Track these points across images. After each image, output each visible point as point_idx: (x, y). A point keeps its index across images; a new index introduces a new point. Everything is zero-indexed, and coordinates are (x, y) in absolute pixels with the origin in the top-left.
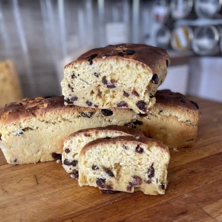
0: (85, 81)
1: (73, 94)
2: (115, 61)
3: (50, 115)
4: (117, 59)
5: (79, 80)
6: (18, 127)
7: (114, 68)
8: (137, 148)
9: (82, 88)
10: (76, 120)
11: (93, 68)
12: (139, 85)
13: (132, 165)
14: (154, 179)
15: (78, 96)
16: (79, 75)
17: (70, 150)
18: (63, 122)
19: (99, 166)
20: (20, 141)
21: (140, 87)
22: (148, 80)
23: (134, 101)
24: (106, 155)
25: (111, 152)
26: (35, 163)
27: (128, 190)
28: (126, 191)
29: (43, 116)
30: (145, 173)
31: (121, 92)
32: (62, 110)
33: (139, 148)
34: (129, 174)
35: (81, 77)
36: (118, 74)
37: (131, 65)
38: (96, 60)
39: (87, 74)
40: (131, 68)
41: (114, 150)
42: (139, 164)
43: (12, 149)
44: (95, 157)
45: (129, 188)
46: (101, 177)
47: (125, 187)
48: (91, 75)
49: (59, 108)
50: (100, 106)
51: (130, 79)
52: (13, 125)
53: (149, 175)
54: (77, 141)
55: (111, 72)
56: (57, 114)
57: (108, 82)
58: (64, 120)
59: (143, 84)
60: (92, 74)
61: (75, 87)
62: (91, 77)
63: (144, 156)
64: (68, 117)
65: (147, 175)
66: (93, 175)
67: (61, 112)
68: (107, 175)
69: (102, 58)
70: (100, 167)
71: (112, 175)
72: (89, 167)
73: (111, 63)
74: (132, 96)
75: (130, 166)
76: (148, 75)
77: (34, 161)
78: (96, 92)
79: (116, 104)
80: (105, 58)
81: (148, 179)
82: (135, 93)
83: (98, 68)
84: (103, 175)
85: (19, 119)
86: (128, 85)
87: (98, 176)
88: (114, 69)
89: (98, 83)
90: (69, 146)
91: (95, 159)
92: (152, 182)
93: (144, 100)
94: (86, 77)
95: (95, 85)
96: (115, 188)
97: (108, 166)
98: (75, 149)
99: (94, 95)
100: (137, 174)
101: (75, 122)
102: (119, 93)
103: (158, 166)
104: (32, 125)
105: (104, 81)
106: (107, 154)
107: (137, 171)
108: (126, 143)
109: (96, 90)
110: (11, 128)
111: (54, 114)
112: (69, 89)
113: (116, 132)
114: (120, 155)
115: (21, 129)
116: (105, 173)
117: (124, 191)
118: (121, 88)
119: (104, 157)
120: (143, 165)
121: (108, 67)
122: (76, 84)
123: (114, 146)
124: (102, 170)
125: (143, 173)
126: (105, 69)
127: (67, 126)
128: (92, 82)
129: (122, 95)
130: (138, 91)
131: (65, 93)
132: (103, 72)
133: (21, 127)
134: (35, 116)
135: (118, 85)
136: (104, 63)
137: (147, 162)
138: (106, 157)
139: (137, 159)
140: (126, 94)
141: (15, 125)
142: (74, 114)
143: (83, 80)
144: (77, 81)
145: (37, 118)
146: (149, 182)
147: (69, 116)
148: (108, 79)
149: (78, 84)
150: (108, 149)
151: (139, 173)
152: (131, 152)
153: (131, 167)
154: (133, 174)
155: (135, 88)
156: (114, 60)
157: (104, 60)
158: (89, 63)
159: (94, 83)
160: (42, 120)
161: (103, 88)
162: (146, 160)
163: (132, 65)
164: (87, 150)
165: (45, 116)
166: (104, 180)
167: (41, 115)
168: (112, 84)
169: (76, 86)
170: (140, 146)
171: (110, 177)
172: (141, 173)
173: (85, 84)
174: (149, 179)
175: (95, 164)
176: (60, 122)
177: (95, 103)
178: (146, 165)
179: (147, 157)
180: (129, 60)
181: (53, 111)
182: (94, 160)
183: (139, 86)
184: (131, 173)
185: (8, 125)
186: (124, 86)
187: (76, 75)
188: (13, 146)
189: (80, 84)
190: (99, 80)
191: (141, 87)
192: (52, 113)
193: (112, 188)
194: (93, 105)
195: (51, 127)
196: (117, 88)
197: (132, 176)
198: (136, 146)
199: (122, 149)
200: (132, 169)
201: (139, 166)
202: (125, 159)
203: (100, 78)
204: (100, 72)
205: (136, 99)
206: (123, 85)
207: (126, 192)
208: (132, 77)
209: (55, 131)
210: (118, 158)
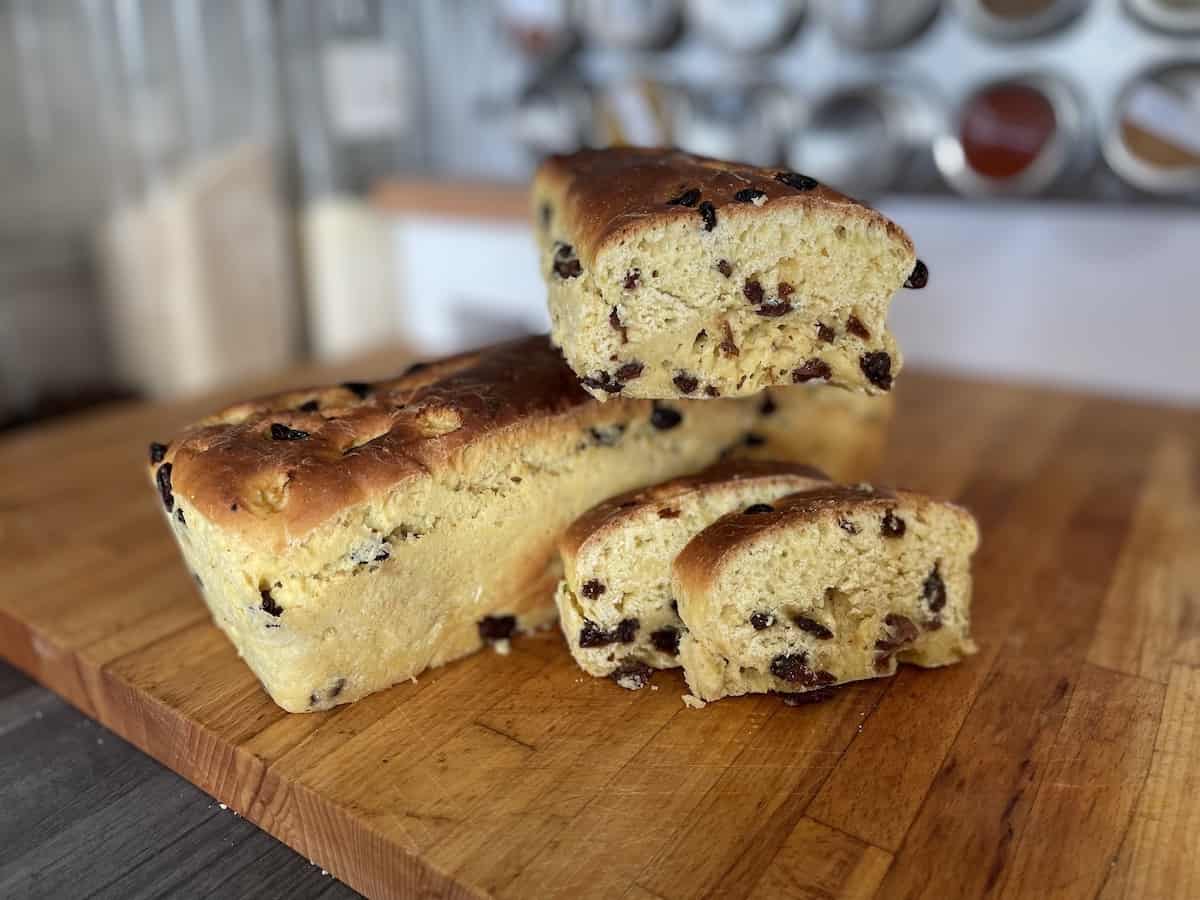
0: (679, 293)
1: (627, 354)
2: (801, 212)
3: (486, 457)
4: (807, 205)
5: (658, 294)
6: (361, 533)
7: (792, 238)
8: (887, 521)
9: (664, 325)
10: (571, 463)
11: (717, 243)
12: (870, 296)
13: (878, 583)
14: (946, 611)
15: (646, 359)
16: (655, 274)
17: (605, 584)
18: (527, 479)
19: (775, 612)
20: (375, 591)
21: (874, 304)
22: (901, 276)
23: (852, 352)
24: (792, 569)
25: (806, 553)
26: (415, 681)
27: (878, 671)
28: (874, 674)
29: (459, 467)
30: (920, 598)
31: (812, 325)
32: (524, 431)
33: (894, 521)
34: (874, 617)
35: (665, 280)
36: (804, 261)
37: (850, 225)
38: (729, 211)
39: (688, 268)
40: (852, 238)
41: (815, 541)
42: (901, 573)
43: (330, 639)
44: (758, 583)
45: (881, 663)
46: (791, 651)
47: (868, 662)
48: (706, 270)
49: (515, 421)
50: (726, 389)
51: (845, 278)
52: (339, 528)
53: (932, 601)
54: (630, 542)
55: (778, 253)
56: (507, 449)
57: (768, 293)
58: (534, 469)
59: (885, 292)
60: (711, 267)
61: (637, 321)
62: (705, 277)
63: (909, 542)
64: (546, 453)
65: (925, 605)
66: (760, 648)
67: (524, 439)
68: (810, 638)
69: (752, 202)
70: (781, 617)
71: (824, 634)
72: (743, 626)
73: (787, 222)
74: (845, 339)
75: (872, 589)
76: (903, 259)
77: (410, 669)
78: (716, 336)
79: (789, 373)
80: (766, 203)
81: (931, 616)
82: (857, 327)
83: (736, 240)
84: (793, 641)
85: (361, 496)
86: (836, 299)
87: (778, 650)
88: (795, 244)
89: (729, 300)
90: (596, 569)
91: (760, 591)
92: (944, 621)
93: (885, 349)
94: (685, 278)
95: (717, 310)
96: (841, 673)
97: (807, 605)
98: (625, 574)
99: (709, 350)
100: (897, 611)
101: (568, 471)
102: (804, 330)
103: (952, 566)
104: (421, 510)
105: (754, 290)
106: (796, 563)
107: (895, 599)
108: (850, 513)
109: (719, 328)
110: (330, 542)
111: (499, 449)
112: (614, 333)
113: (774, 483)
114: (836, 556)
115: (379, 535)
116: (800, 633)
117: (869, 677)
118: (811, 312)
119: (788, 575)
120: (912, 574)
121: (771, 234)
122: (644, 311)
123: (813, 529)
124: (789, 623)
125: (914, 601)
126: (762, 244)
127: (545, 493)
128: (706, 299)
129: (816, 338)
130: (867, 320)
131: (595, 350)
132: (753, 256)
133: (375, 531)
134: (427, 470)
135: (800, 300)
136: (758, 223)
137: (920, 561)
138: (792, 576)
139: (889, 557)
140: (827, 334)
141: (346, 524)
142: (565, 437)
143: (670, 294)
144: (646, 295)
145: (439, 477)
146: (935, 626)
147: (551, 450)
148: (770, 284)
149: (651, 309)
150: (795, 543)
151: (903, 605)
152: (871, 539)
153: (875, 591)
154: (886, 613)
155: (855, 309)
156: (795, 210)
157: (759, 210)
158: (703, 225)
159: (715, 302)
160: (453, 481)
161: (745, 318)
162: (916, 555)
163: (856, 225)
164: (724, 562)
165: (465, 466)
166: (800, 659)
167: (451, 461)
168: (780, 301)
169: (640, 318)
170: (894, 513)
171: (820, 641)
172: (908, 601)
173: (680, 306)
174: (935, 614)
175: (762, 607)
176: (517, 480)
177: (709, 380)
178: (920, 572)
179: (918, 545)
180: (849, 209)
181: (494, 438)
182: (756, 593)
183: (873, 299)
184: (878, 610)
185: (314, 530)
186: (824, 305)
187: (646, 274)
188: (340, 626)
189: (656, 311)
190: (734, 290)
191: (879, 301)
192: (491, 446)
193: (835, 679)
194: (702, 385)
195: (491, 508)
196: (798, 315)
197: (882, 621)
198: (883, 515)
199: (842, 533)
200: (880, 595)
201: (901, 581)
202: (856, 566)
203: (738, 282)
204: (741, 256)
205: (859, 347)
206: (818, 301)
207: (877, 678)
208: (852, 268)
209: (507, 521)
210: (832, 571)
